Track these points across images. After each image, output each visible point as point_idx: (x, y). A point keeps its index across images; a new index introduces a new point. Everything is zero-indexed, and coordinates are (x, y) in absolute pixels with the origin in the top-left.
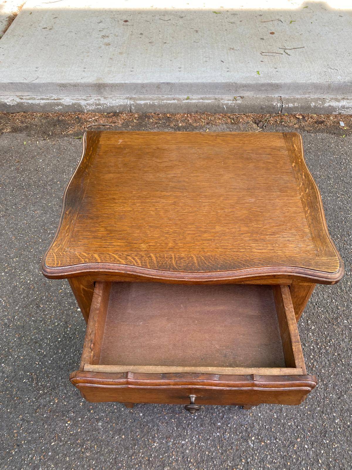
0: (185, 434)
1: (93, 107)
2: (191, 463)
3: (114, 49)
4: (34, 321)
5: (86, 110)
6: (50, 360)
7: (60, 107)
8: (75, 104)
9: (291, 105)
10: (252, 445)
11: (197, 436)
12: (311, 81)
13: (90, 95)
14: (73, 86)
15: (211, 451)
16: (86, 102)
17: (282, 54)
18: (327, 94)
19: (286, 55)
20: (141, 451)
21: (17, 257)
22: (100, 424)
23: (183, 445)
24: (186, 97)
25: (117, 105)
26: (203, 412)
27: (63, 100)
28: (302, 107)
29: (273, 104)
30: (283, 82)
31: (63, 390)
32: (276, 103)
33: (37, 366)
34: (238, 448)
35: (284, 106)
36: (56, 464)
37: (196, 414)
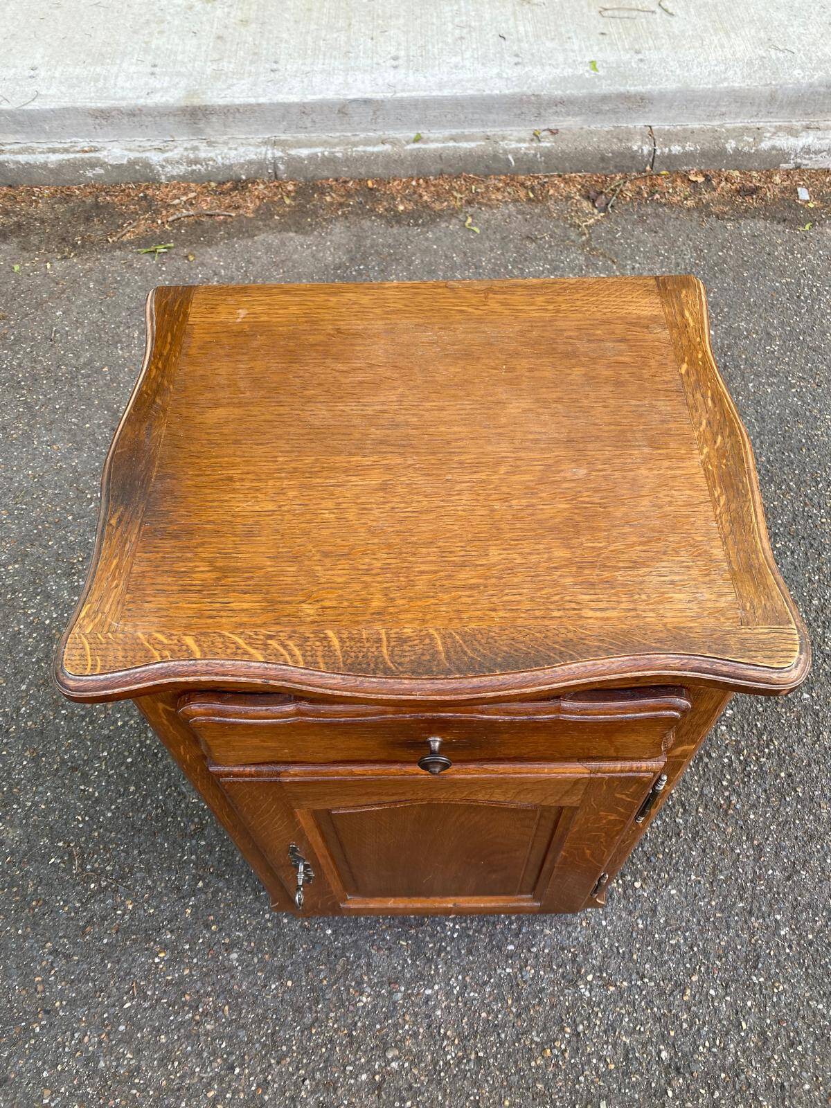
0: (432, 972)
1: (182, 169)
2: (448, 1038)
3: (226, 10)
4: (65, 717)
5: (163, 177)
6: (109, 809)
7: (99, 171)
8: (136, 162)
9: (676, 149)
10: (587, 994)
11: (460, 977)
12: (726, 84)
13: (172, 136)
14: (128, 115)
15: (493, 1010)
16: (162, 156)
17: (653, 12)
18: (767, 116)
19: (665, 16)
20: (332, 1015)
21: (16, 562)
22: (234, 956)
23: (428, 998)
24: (413, 135)
25: (242, 160)
27: (105, 153)
28: (703, 154)
29: (630, 148)
30: (657, 88)
31: (143, 879)
32: (640, 143)
33: (81, 826)
34: (555, 1000)
35: (658, 152)
36: (137, 1052)
37: (457, 927)
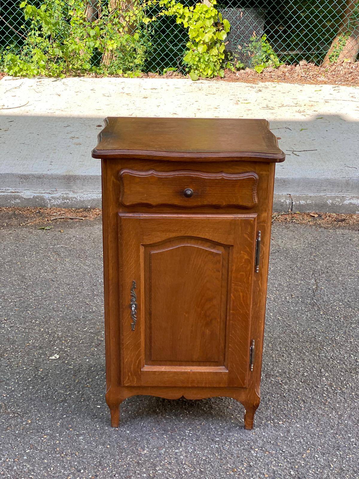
0: (179, 446)
1: (59, 202)
2: (186, 465)
3: (86, 147)
5: (49, 205)
6: (19, 394)
7: (18, 201)
8: (37, 197)
9: (302, 202)
10: (255, 454)
11: (193, 447)
12: (324, 177)
13: (56, 189)
15: (209, 457)
16: (50, 196)
17: (289, 155)
18: (347, 192)
19: (295, 156)
20: (129, 456)
22: (81, 438)
23: (177, 453)
25: (90, 199)
26: (198, 431)
27: (23, 194)
28: (316, 205)
29: (280, 201)
30: (291, 177)
31: (36, 414)
32: (285, 199)
33: (4, 398)
35: (294, 203)
36: (33, 465)
37: (191, 432)
